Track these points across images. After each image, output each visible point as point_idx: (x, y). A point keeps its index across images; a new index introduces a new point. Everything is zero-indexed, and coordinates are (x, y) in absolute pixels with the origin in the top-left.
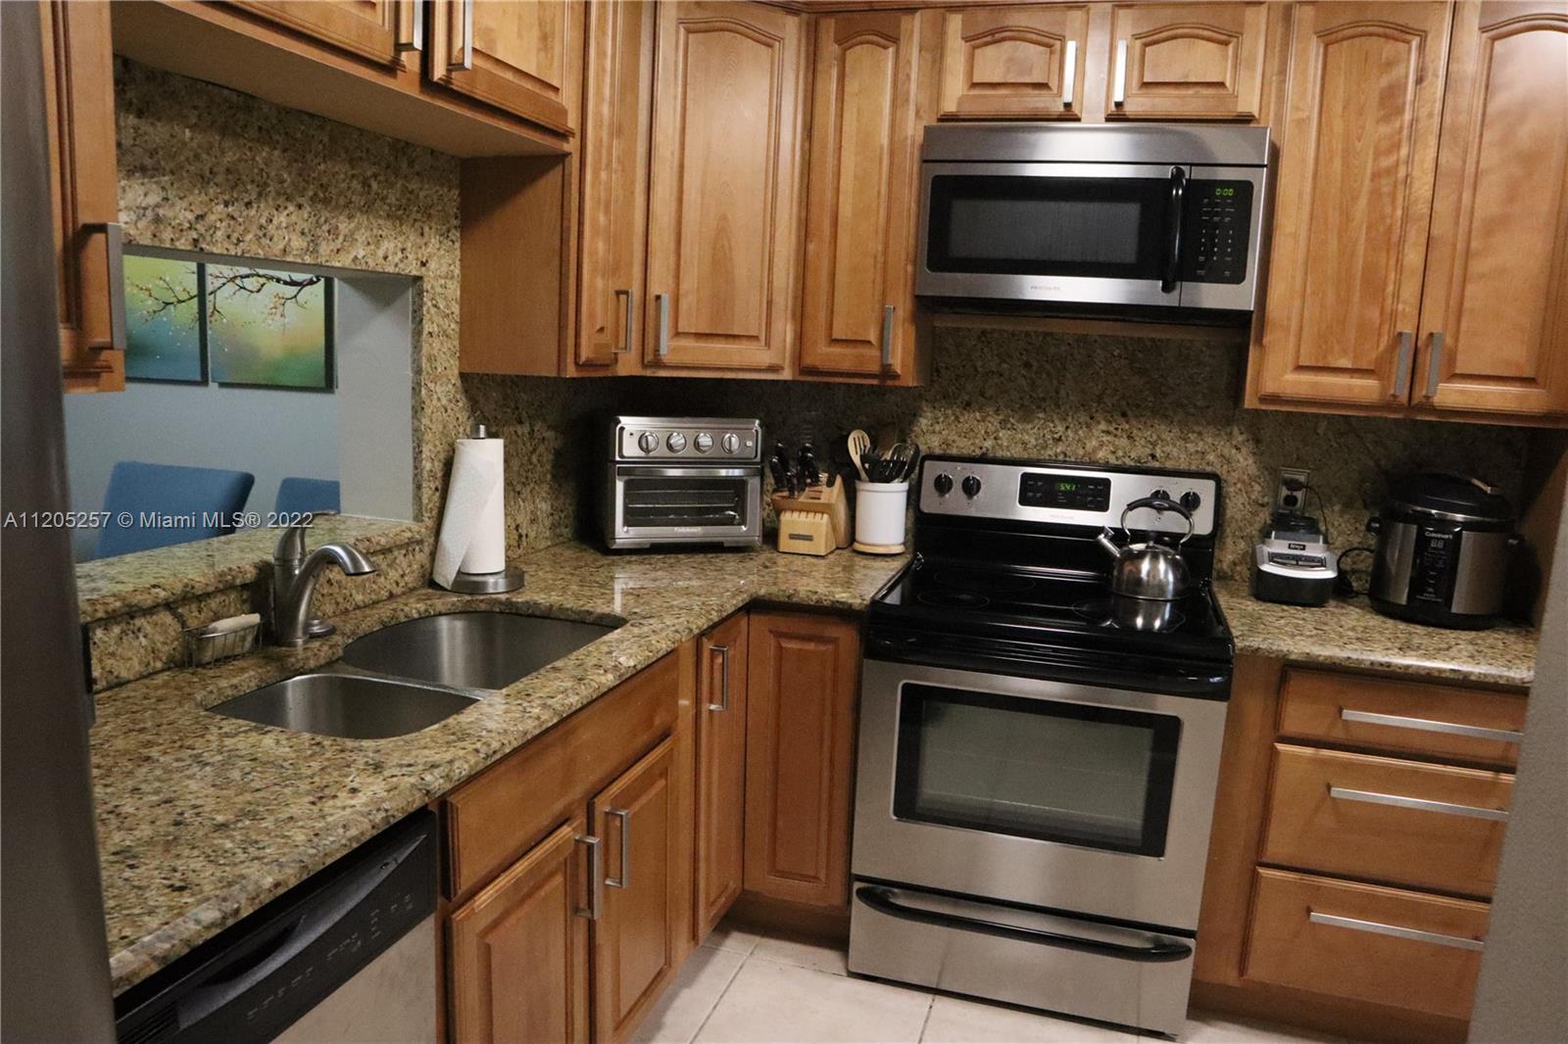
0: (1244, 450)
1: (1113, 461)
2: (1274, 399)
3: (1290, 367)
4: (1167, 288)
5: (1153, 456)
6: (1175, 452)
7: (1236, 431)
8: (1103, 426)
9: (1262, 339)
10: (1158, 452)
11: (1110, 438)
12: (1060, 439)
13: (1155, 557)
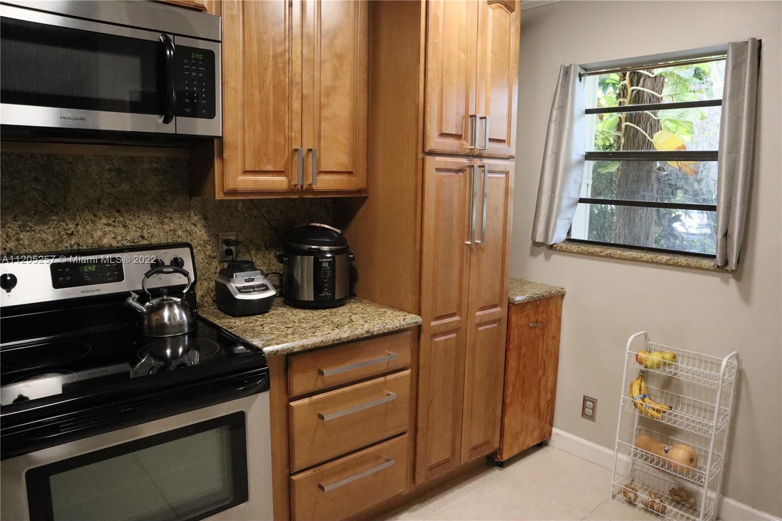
0: (199, 225)
1: (114, 244)
2: (234, 192)
3: (240, 172)
4: (166, 121)
5: (143, 237)
6: (156, 232)
7: (192, 214)
8: (104, 221)
9: (223, 156)
10: (145, 234)
11: (110, 228)
12: (72, 233)
13: (171, 306)
